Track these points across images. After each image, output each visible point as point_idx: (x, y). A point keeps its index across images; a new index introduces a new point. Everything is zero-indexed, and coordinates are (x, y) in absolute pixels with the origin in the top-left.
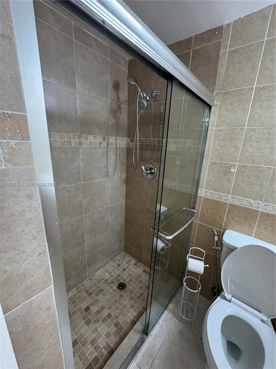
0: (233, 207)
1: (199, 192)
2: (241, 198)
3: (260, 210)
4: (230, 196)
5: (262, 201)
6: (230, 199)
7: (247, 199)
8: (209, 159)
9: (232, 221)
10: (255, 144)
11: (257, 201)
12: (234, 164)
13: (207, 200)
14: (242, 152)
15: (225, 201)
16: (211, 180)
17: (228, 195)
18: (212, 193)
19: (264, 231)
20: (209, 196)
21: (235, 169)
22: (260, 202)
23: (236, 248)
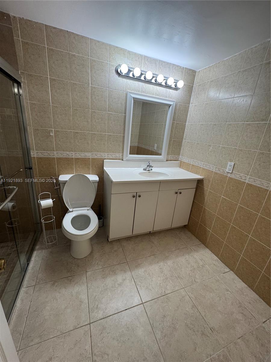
0: (59, 159)
1: (32, 153)
2: (62, 152)
3: (73, 157)
4: (55, 152)
5: (73, 152)
6: (56, 154)
7: (65, 152)
8: (32, 126)
9: (61, 169)
10: (60, 117)
11: (71, 152)
12: (51, 130)
13: (40, 159)
14: (54, 121)
15: (53, 157)
16: (39, 143)
17: (54, 152)
18: (42, 152)
19: (78, 169)
20: (41, 156)
21: (53, 133)
22: (72, 152)
23: (66, 181)
